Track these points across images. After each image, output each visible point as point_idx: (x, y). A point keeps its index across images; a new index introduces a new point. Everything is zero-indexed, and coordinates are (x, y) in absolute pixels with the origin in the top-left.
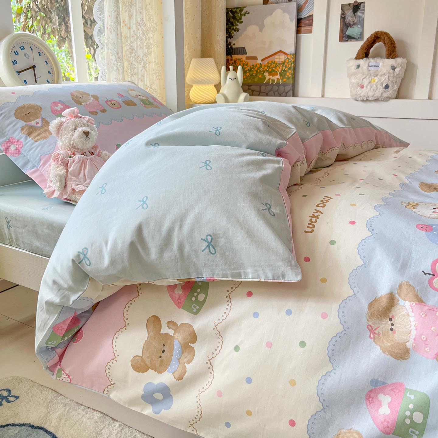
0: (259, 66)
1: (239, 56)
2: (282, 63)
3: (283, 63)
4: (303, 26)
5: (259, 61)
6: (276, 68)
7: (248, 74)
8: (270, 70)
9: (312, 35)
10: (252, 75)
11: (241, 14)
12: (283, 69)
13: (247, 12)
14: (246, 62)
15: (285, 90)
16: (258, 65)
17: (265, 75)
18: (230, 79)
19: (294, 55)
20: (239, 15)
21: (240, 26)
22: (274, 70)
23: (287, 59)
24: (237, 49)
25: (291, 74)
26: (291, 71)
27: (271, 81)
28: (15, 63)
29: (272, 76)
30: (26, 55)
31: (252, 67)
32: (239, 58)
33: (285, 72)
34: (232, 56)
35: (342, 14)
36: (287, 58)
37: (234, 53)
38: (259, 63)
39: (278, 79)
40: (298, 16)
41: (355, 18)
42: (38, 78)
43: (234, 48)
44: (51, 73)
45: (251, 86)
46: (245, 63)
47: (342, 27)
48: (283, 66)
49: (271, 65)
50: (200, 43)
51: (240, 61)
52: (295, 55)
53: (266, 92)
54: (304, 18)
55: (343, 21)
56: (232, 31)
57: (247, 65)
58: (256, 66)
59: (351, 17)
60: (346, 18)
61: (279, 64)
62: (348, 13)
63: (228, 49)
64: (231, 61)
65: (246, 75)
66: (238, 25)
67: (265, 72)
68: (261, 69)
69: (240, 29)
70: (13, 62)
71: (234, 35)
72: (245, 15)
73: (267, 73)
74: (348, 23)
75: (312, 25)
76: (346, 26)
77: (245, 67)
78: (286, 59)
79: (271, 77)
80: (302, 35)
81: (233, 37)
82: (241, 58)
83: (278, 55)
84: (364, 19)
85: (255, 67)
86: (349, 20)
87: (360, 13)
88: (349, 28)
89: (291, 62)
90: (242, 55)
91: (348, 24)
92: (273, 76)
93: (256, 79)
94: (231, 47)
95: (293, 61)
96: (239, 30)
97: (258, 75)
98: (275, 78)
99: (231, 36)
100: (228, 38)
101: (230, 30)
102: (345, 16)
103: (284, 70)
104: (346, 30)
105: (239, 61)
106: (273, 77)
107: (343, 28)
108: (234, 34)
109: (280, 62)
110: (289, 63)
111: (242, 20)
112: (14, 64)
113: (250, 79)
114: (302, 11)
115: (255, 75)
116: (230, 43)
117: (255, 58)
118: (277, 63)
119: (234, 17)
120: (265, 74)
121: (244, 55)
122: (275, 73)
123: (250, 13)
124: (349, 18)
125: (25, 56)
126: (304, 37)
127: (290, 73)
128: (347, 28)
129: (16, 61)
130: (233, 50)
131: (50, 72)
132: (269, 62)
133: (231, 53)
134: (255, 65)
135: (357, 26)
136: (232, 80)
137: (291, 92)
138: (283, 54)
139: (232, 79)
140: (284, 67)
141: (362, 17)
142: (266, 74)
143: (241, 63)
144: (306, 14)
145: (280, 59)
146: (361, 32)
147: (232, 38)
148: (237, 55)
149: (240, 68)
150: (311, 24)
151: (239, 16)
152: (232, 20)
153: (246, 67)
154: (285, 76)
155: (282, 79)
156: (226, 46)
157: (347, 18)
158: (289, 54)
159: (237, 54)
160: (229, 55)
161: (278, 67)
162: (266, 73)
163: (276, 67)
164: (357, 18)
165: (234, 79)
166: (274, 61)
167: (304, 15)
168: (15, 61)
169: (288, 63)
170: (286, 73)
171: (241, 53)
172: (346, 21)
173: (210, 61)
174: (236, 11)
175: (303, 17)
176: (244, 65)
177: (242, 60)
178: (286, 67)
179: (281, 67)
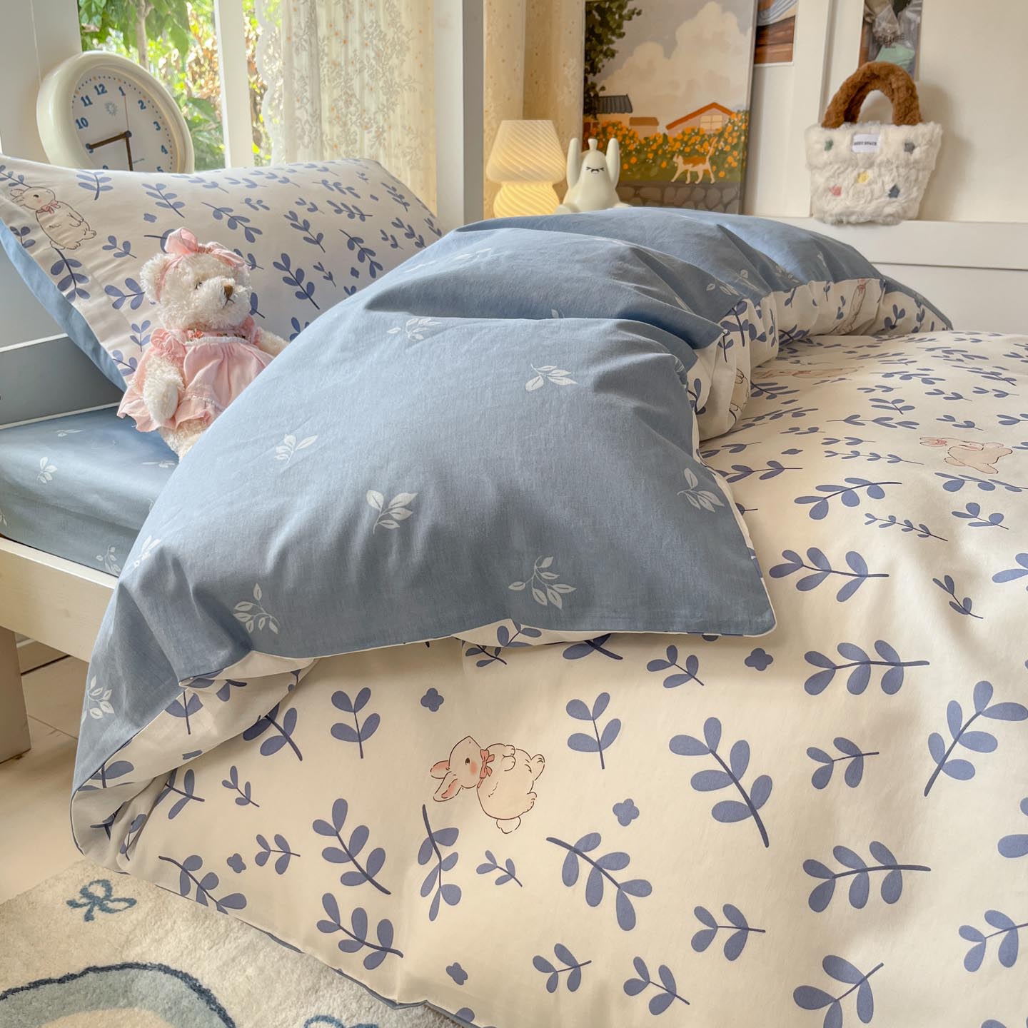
0: (660, 141)
1: (614, 117)
2: (717, 133)
3: (721, 135)
4: (771, 45)
5: (661, 129)
6: (702, 146)
7: (634, 160)
8: (688, 149)
9: (790, 66)
10: (644, 162)
11: (621, 16)
12: (720, 148)
13: (635, 9)
14: (629, 131)
15: (722, 197)
16: (659, 137)
17: (674, 163)
18: (590, 170)
19: (746, 116)
20: (617, 17)
21: (617, 44)
22: (697, 151)
23: (729, 124)
24: (609, 99)
25: (739, 160)
26: (738, 155)
27: (689, 175)
28: (83, 123)
29: (691, 165)
30: (111, 106)
31: (643, 142)
32: (614, 120)
33: (723, 156)
34: (598, 115)
35: (866, 15)
36: (729, 122)
37: (601, 108)
38: (662, 133)
39: (706, 172)
40: (758, 22)
41: (899, 24)
42: (136, 162)
43: (603, 97)
44: (168, 150)
45: (640, 188)
46: (627, 133)
47: (865, 46)
49: (690, 139)
50: (521, 84)
51: (616, 128)
52: (748, 115)
54: (774, 24)
55: (867, 32)
56: (597, 56)
57: (632, 138)
58: (655, 140)
59: (889, 22)
60: (877, 24)
61: (710, 136)
62: (882, 10)
63: (587, 100)
64: (595, 129)
65: (629, 163)
66: (612, 42)
67: (676, 155)
68: (667, 147)
69: (618, 52)
70: (77, 121)
71: (603, 66)
72: (630, 19)
73: (680, 157)
74: (880, 37)
75: (793, 42)
76: (876, 44)
77: (627, 142)
78: (727, 125)
79: (690, 167)
80: (766, 65)
81: (600, 71)
82: (619, 120)
83: (708, 115)
84: (919, 27)
85: (651, 143)
86: (884, 29)
87: (910, 11)
88: (883, 49)
89: (737, 131)
90: (620, 115)
91: (881, 39)
92: (695, 163)
93: (654, 172)
94: (596, 95)
95: (743, 128)
96: (616, 55)
97: (658, 162)
98: (700, 169)
99: (597, 67)
100: (589, 73)
101: (593, 55)
102: (873, 18)
103: (722, 151)
104: (875, 53)
105: (613, 128)
106: (693, 166)
107: (868, 48)
108: (604, 62)
109: (711, 130)
110: (735, 134)
111: (622, 31)
112: (81, 127)
113: (638, 170)
114: (769, 7)
115: (651, 161)
116: (594, 86)
117: (653, 122)
118: (705, 132)
119: (604, 24)
120: (675, 159)
121: (626, 114)
122: (701, 157)
123: (643, 12)
124: (884, 24)
125: (108, 107)
126: (772, 70)
127: (735, 158)
128: (879, 48)
129: (86, 121)
130: (599, 101)
131: (166, 147)
132: (687, 133)
133: (595, 109)
134: (651, 139)
135: (904, 44)
136: (594, 172)
137: (737, 203)
138: (720, 112)
139: (593, 170)
140: (722, 143)
141: (915, 22)
142: (679, 160)
143: (619, 133)
144: (778, 14)
145: (711, 123)
146: (911, 58)
147: (598, 75)
148: (609, 113)
149: (612, 143)
150: (790, 40)
151: (615, 19)
152: (598, 30)
153: (630, 144)
154: (723, 164)
155: (716, 173)
156: (585, 93)
157: (880, 25)
158: (733, 111)
159: (609, 110)
160: (590, 114)
161: (706, 144)
162: (678, 157)
163: (702, 143)
164: (903, 25)
165: (597, 170)
166: (699, 129)
167: (774, 17)
168: (84, 122)
169: (730, 134)
170: (727, 157)
171: (618, 109)
172: (877, 32)
173: (544, 127)
174: (609, 7)
175: (771, 23)
176: (624, 136)
177: (620, 127)
178: (726, 142)
179: (714, 144)
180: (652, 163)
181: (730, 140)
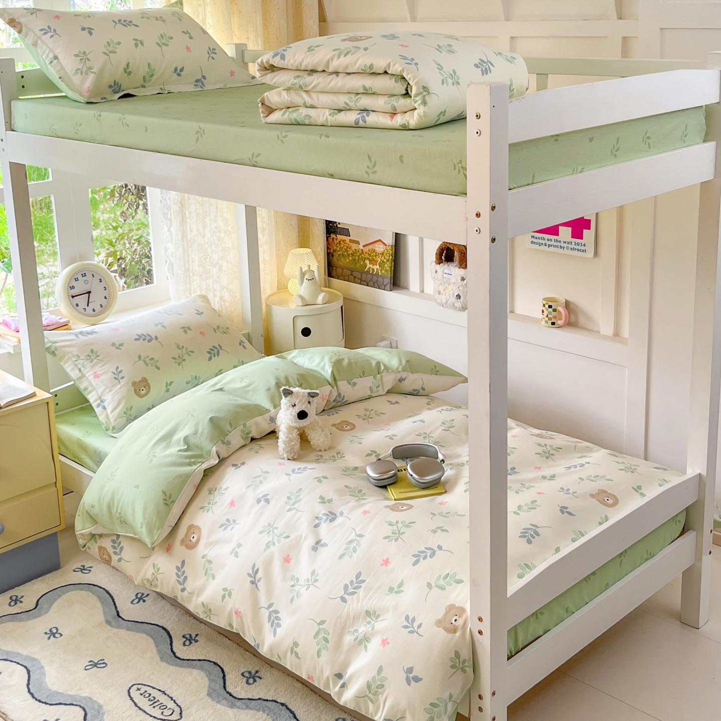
0: (360, 252)
1: (343, 237)
2: (381, 253)
3: (383, 254)
5: (361, 247)
6: (376, 258)
8: (370, 258)
10: (354, 260)
12: (382, 259)
14: (349, 245)
15: (383, 281)
16: (360, 250)
18: (307, 280)
19: (392, 247)
22: (374, 259)
24: (342, 229)
27: (371, 270)
31: (354, 251)
32: (343, 239)
33: (383, 264)
34: (337, 235)
36: (386, 248)
37: (339, 232)
39: (377, 269)
43: (339, 228)
45: (354, 271)
48: (381, 257)
49: (371, 253)
53: (367, 281)
57: (350, 248)
58: (358, 251)
61: (379, 254)
64: (336, 241)
65: (348, 259)
67: (366, 259)
68: (363, 255)
77: (348, 249)
78: (385, 250)
79: (371, 266)
82: (345, 239)
83: (378, 244)
90: (346, 236)
93: (358, 265)
94: (337, 226)
95: (391, 252)
97: (360, 261)
103: (383, 261)
105: (342, 242)
106: (373, 266)
109: (379, 251)
110: (388, 255)
113: (353, 263)
117: (358, 243)
118: (377, 252)
121: (348, 237)
122: (375, 263)
127: (388, 265)
132: (370, 251)
133: (336, 232)
136: (309, 280)
137: (389, 285)
138: (382, 244)
142: (367, 262)
143: (344, 245)
145: (380, 248)
148: (342, 235)
154: (384, 267)
155: (381, 270)
158: (387, 244)
160: (331, 234)
163: (376, 256)
165: (311, 280)
166: (374, 250)
169: (386, 255)
171: (345, 234)
176: (347, 247)
177: (345, 242)
178: (384, 257)
179: (380, 258)
180: (358, 261)
181: (386, 257)
